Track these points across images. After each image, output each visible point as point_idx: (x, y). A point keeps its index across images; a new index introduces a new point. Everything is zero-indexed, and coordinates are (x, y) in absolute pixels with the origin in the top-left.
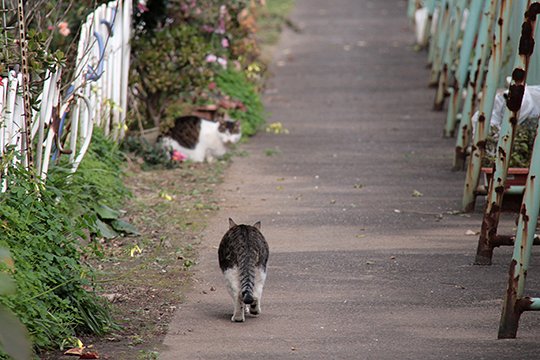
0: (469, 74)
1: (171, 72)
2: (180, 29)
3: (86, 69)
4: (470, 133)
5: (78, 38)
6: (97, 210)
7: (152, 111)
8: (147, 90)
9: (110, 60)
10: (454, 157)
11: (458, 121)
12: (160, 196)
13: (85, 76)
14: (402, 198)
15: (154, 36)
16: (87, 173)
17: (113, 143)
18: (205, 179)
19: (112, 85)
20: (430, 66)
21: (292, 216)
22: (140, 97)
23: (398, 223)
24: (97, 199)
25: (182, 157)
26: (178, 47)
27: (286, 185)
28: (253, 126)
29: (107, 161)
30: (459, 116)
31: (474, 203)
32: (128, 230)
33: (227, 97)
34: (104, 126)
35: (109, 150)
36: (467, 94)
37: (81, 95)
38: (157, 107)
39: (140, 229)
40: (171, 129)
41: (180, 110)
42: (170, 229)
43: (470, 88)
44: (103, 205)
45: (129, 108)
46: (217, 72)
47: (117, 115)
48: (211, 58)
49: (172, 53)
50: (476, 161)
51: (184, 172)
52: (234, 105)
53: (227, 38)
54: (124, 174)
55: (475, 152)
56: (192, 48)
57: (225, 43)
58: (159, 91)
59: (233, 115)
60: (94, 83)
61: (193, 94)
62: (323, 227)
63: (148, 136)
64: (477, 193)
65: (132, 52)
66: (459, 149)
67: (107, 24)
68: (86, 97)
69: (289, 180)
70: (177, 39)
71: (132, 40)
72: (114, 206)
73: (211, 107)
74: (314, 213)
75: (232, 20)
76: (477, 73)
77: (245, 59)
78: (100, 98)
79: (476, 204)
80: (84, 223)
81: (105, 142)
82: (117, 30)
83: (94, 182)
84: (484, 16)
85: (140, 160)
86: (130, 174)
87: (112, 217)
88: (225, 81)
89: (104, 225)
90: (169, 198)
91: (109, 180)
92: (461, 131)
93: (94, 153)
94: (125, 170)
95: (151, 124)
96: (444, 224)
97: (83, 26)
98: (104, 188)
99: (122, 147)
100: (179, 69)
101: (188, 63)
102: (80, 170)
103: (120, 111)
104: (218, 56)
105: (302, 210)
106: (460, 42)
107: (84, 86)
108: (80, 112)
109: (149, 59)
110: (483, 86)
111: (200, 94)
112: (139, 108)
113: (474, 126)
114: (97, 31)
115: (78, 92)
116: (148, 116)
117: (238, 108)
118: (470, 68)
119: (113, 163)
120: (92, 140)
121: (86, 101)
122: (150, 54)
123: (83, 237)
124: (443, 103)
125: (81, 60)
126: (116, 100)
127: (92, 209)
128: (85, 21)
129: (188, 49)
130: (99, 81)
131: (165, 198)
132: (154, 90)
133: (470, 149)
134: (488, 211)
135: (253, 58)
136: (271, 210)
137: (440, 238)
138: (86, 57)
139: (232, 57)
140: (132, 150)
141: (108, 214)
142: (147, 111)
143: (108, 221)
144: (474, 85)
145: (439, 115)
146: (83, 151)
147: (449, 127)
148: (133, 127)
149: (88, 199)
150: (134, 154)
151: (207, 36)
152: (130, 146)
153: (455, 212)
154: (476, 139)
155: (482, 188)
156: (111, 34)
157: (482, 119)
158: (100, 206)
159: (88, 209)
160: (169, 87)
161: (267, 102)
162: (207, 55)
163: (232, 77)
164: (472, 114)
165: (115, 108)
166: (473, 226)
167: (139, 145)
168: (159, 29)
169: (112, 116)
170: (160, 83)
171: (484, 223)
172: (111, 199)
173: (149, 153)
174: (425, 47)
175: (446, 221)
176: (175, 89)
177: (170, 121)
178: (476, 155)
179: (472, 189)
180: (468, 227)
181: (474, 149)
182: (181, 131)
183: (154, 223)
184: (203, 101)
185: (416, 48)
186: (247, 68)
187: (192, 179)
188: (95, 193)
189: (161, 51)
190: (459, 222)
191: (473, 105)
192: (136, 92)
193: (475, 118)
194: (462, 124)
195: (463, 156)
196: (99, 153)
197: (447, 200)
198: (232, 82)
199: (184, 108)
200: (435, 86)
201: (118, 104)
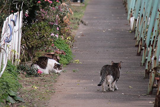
0: (150, 41)
1: (37, 39)
2: (41, 24)
3: (5, 38)
4: (151, 64)
5: (2, 27)
6: (8, 92)
7: (30, 54)
8: (28, 46)
9: (14, 35)
10: (145, 74)
11: (146, 60)
12: (33, 87)
13: (5, 41)
14: (125, 89)
15: (31, 26)
16: (5, 78)
17: (15, 67)
18: (50, 81)
19: (15, 45)
20: (136, 38)
21: (82, 95)
22: (25, 49)
23: (123, 98)
24: (8, 88)
25: (41, 72)
26: (40, 30)
27: (80, 83)
28: (68, 61)
29: (12, 73)
30: (147, 58)
31: (152, 91)
32: (20, 100)
33: (59, 50)
34: (12, 60)
35: (13, 69)
36: (150, 49)
37: (3, 48)
38: (32, 53)
39: (25, 100)
40: (37, 61)
41: (40, 54)
42: (36, 99)
43: (151, 47)
44: (11, 90)
45: (21, 53)
46: (55, 40)
47: (16, 56)
48: (53, 34)
49: (38, 32)
50: (153, 75)
51: (42, 78)
52: (61, 52)
53: (59, 27)
54: (19, 79)
55: (153, 71)
56: (45, 31)
57: (58, 29)
58: (33, 47)
59: (60, 56)
60: (8, 44)
61: (45, 48)
62: (94, 99)
63: (28, 64)
64: (153, 87)
65: (23, 32)
66: (146, 70)
67: (13, 21)
68: (5, 48)
69: (81, 81)
70: (40, 27)
71: (23, 27)
72: (15, 91)
73: (52, 53)
74: (91, 94)
75: (61, 20)
76: (153, 41)
77: (65, 35)
78: (10, 49)
79: (153, 91)
80: (3, 97)
81: (12, 66)
82: (17, 24)
83: (8, 81)
84: (156, 20)
85: (25, 73)
86: (21, 78)
87: (14, 95)
88: (58, 43)
89: (11, 98)
90: (36, 88)
91: (13, 81)
92: (147, 63)
93: (8, 70)
94: (19, 77)
95: (30, 59)
96: (141, 99)
97: (4, 22)
98: (11, 84)
99: (18, 68)
100: (40, 38)
101: (44, 36)
102: (3, 77)
103: (18, 54)
104: (55, 34)
105: (87, 93)
106: (147, 29)
107: (4, 45)
108: (3, 55)
109: (29, 34)
110: (156, 46)
111: (48, 48)
112: (25, 53)
113: (152, 61)
114: (9, 24)
115: (2, 47)
116: (28, 56)
117: (62, 54)
118: (151, 39)
119: (15, 74)
120: (7, 65)
121: (5, 50)
122: (29, 33)
123: (3, 103)
124: (140, 52)
125: (3, 35)
126: (16, 50)
127: (7, 92)
128: (5, 20)
129: (44, 31)
130: (10, 43)
131: (34, 88)
132: (31, 46)
133: (151, 70)
134: (158, 94)
135: (68, 35)
136: (75, 93)
137: (139, 104)
138: (5, 34)
139: (61, 34)
140: (22, 69)
141: (12, 94)
142: (28, 54)
143: (13, 97)
144: (152, 46)
145: (139, 57)
146: (3, 70)
147: (143, 62)
148: (23, 61)
149: (5, 88)
150: (23, 71)
151: (51, 26)
152: (21, 68)
153: (145, 94)
154: (153, 67)
155: (155, 85)
156: (15, 25)
157: (155, 59)
158: (9, 91)
159: (5, 92)
160: (36, 45)
161: (73, 51)
162: (51, 33)
163: (60, 42)
164: (152, 57)
165: (16, 53)
166: (152, 100)
167: (25, 67)
168: (33, 23)
169: (14, 56)
170: (33, 44)
171: (156, 99)
172: (14, 88)
173: (28, 71)
174: (134, 31)
175: (142, 98)
176: (39, 46)
177: (36, 58)
178: (153, 72)
179: (151, 86)
180: (150, 100)
181: (152, 70)
182: (40, 62)
183: (30, 97)
184: (49, 51)
185: (131, 31)
186: (66, 39)
187: (45, 81)
188: (8, 86)
189: (34, 31)
190: (146, 98)
191: (152, 53)
192: (24, 47)
193: (153, 58)
194: (148, 61)
195: (148, 73)
196: (10, 70)
197: (142, 90)
198: (60, 44)
199: (42, 54)
200: (138, 46)
201: (17, 52)
